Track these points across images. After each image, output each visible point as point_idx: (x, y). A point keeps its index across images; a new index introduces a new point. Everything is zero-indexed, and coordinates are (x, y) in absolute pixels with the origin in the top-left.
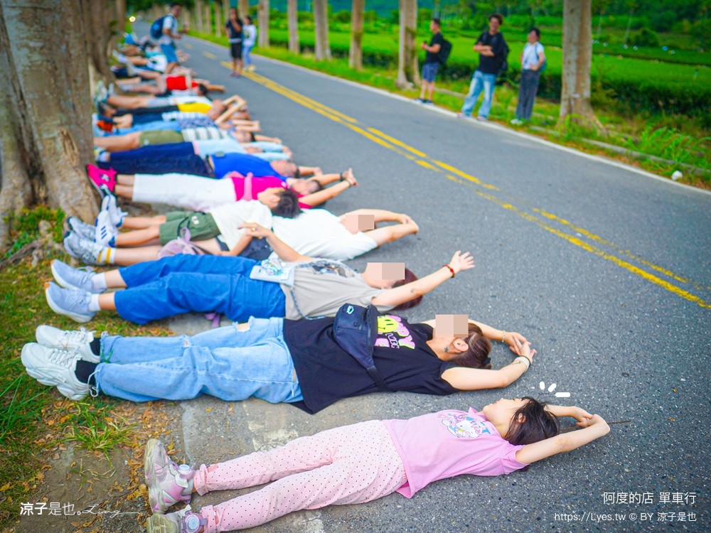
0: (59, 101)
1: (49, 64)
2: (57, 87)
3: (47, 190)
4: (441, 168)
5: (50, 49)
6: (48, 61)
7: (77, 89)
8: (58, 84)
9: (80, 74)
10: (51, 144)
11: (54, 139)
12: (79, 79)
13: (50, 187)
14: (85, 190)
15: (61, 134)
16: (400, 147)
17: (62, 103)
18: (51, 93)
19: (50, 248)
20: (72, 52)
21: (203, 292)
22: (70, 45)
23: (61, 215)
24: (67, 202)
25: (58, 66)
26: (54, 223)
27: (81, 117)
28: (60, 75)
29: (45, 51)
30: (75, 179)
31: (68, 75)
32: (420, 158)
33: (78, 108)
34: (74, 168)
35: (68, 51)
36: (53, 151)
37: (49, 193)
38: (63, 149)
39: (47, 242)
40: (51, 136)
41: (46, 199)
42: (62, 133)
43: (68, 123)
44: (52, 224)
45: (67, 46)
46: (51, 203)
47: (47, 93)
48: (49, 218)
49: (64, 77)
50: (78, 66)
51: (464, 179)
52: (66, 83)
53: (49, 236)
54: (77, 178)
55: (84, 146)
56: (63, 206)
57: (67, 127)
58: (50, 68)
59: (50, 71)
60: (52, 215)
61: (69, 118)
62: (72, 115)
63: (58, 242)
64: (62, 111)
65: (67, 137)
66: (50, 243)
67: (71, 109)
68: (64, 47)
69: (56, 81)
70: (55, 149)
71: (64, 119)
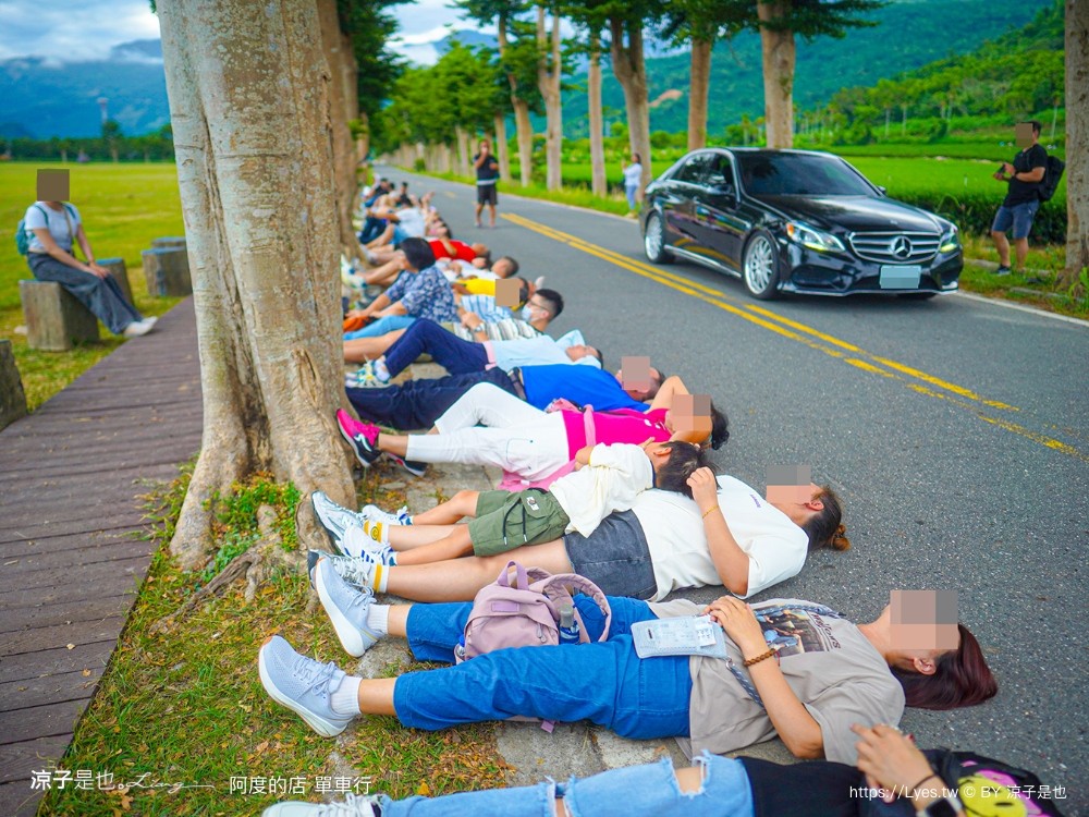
0: (295, 300)
1: (281, 242)
2: (292, 277)
3: (271, 447)
4: (895, 371)
5: (284, 219)
6: (279, 238)
7: (321, 278)
8: (293, 273)
9: (327, 254)
10: (279, 372)
11: (285, 363)
12: (325, 263)
13: (275, 444)
14: (331, 449)
15: (296, 356)
16: (810, 336)
17: (299, 303)
18: (283, 290)
19: (275, 562)
20: (316, 220)
21: (565, 689)
22: (314, 209)
23: (294, 494)
24: (303, 469)
25: (295, 245)
26: (283, 509)
27: (327, 323)
28: (297, 259)
29: (277, 222)
30: (315, 429)
31: (308, 258)
32: (851, 355)
33: (323, 309)
34: (315, 410)
35: (310, 219)
36: (282, 384)
37: (275, 452)
38: (298, 380)
39: (270, 550)
40: (281, 359)
41: (269, 462)
42: (298, 353)
43: (307, 336)
44: (278, 511)
45: (310, 211)
46: (278, 472)
47: (276, 290)
48: (273, 499)
49: (302, 261)
50: (324, 242)
51: (945, 392)
52: (305, 271)
53: (275, 537)
54: (320, 428)
55: (330, 370)
56: (297, 479)
57: (306, 342)
58: (282, 249)
59: (282, 255)
60: (279, 494)
61: (308, 327)
62: (314, 321)
63: (290, 550)
64: (298, 316)
65: (305, 359)
66: (276, 552)
67: (313, 313)
68: (304, 214)
69: (290, 270)
70: (286, 379)
71: (302, 330)
